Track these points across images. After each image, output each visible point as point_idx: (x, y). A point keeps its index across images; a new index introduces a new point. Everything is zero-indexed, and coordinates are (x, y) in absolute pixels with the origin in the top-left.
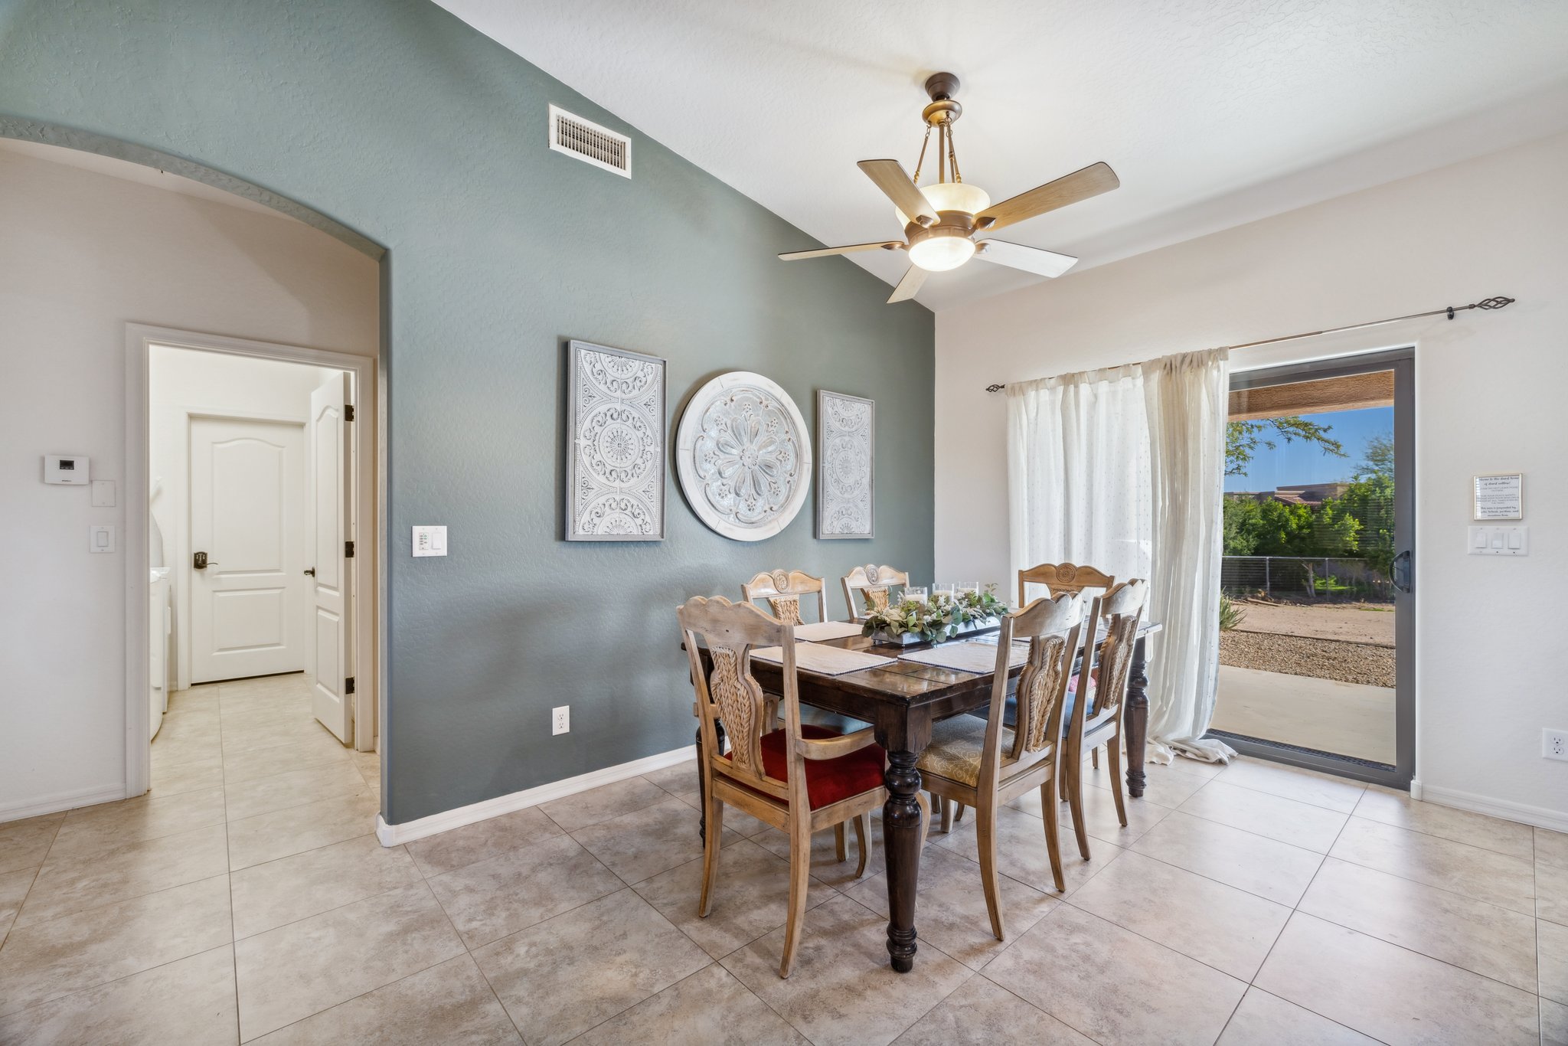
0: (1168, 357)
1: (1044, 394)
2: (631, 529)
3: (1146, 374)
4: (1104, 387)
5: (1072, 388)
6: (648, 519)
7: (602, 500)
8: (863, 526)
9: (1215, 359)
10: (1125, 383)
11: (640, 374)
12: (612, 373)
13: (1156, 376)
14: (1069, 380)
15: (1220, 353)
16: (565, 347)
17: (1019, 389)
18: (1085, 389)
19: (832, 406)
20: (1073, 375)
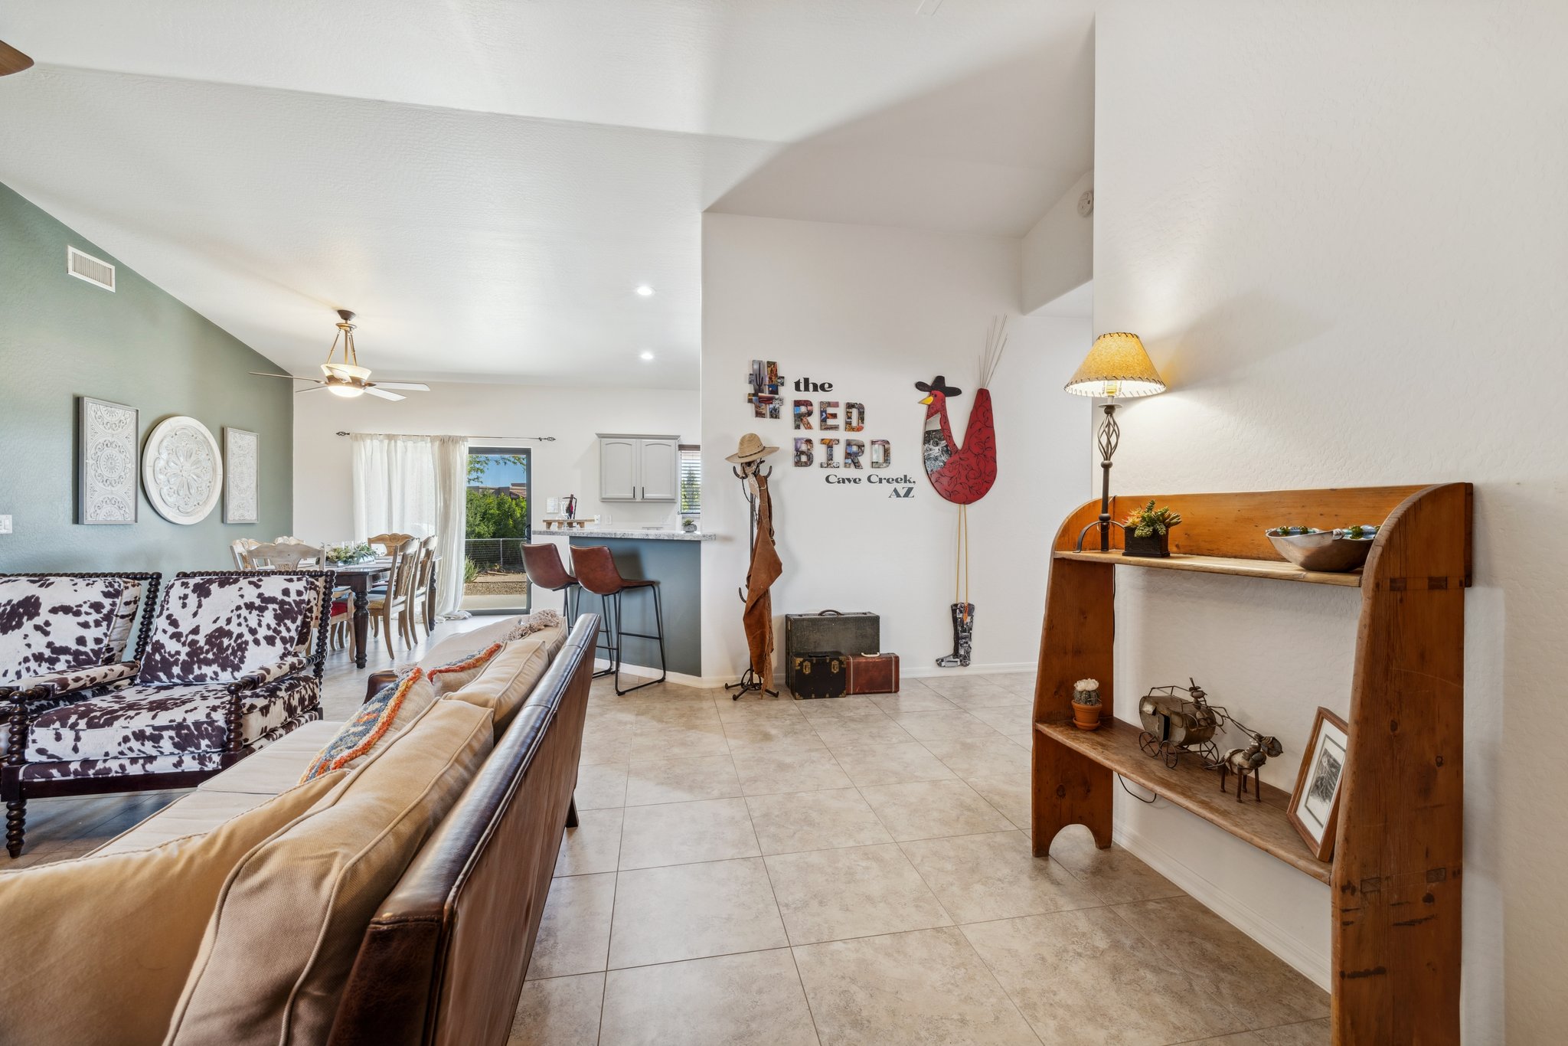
1: (376, 442)
2: (117, 516)
4: (410, 444)
5: (393, 441)
6: (127, 510)
7: (101, 499)
9: (463, 441)
10: (421, 444)
11: (123, 418)
12: (107, 418)
13: (437, 444)
15: (464, 439)
16: (78, 402)
18: (400, 443)
19: (232, 437)
20: (394, 435)
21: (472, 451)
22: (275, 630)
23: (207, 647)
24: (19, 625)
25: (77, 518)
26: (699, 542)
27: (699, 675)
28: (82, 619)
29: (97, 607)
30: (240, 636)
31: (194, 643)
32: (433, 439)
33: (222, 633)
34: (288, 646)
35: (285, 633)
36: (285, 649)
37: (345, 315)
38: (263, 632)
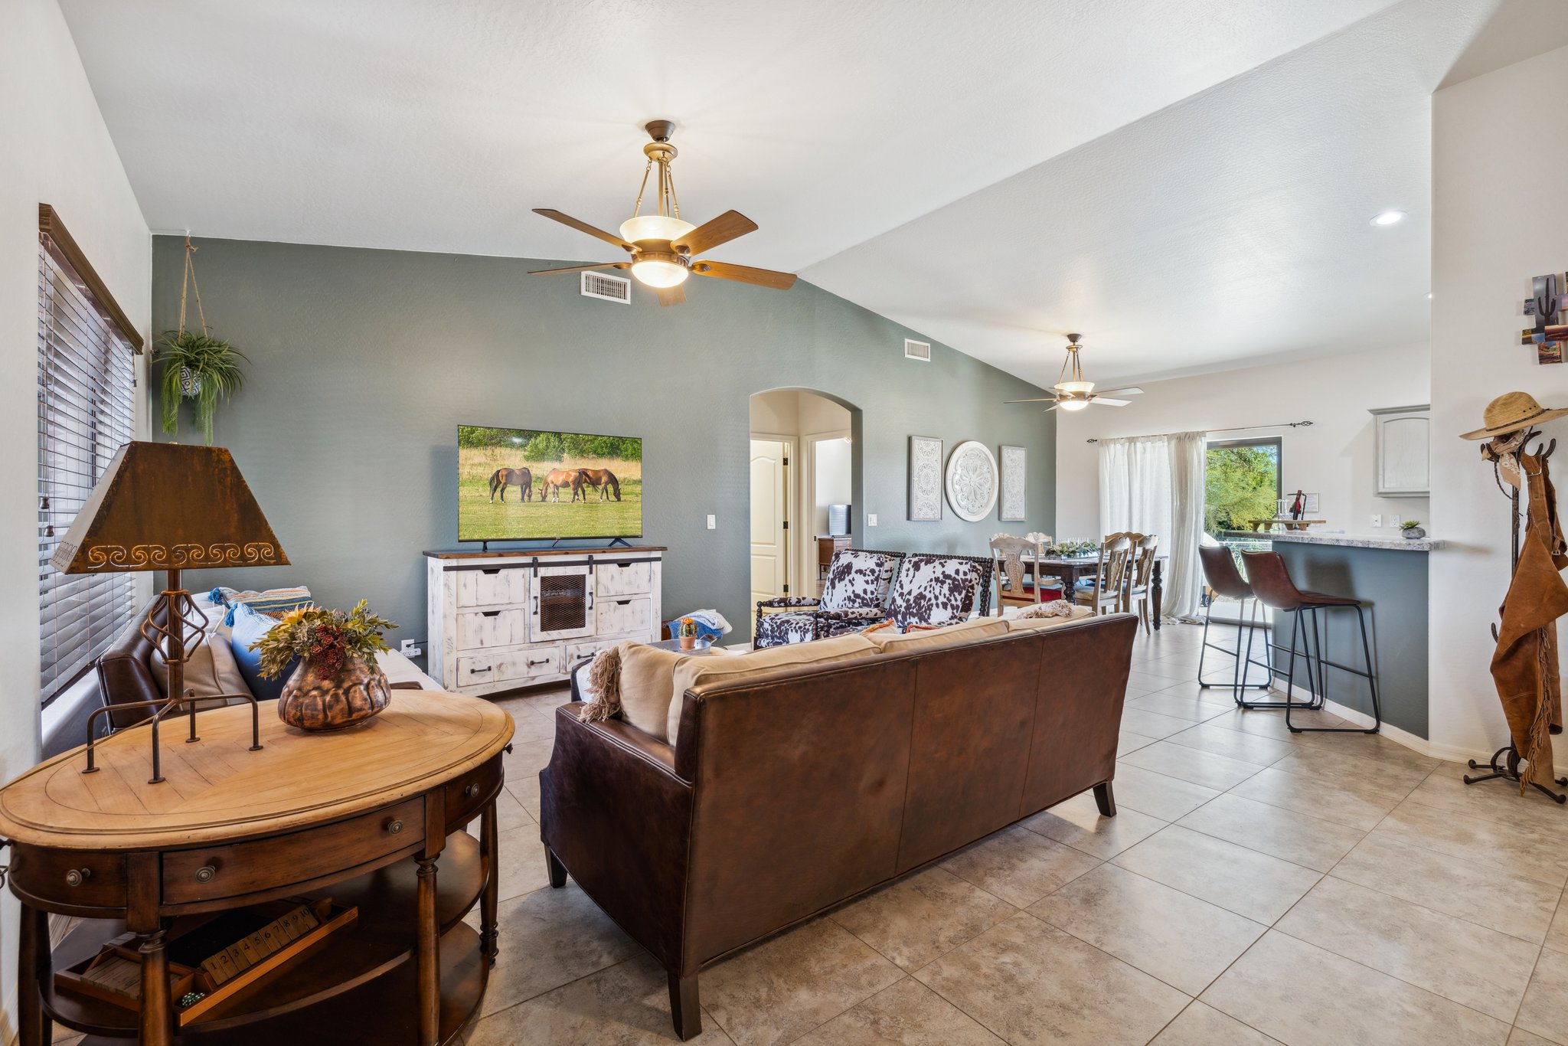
0: (1179, 434)
1: (1118, 446)
3: (1169, 441)
4: (1149, 445)
8: (1021, 515)
9: (1200, 437)
10: (1159, 444)
12: (925, 449)
13: (1173, 442)
14: (1132, 440)
15: (1202, 434)
16: (910, 439)
17: (1106, 443)
18: (1139, 445)
19: (1007, 453)
20: (1134, 438)
21: (1210, 446)
22: (948, 599)
23: (914, 605)
24: (844, 579)
25: (909, 518)
26: (1427, 553)
27: (1426, 736)
28: (867, 578)
29: (873, 571)
30: (930, 599)
31: (909, 600)
32: (1170, 437)
33: (921, 596)
34: (955, 611)
35: (953, 602)
36: (953, 613)
37: (1073, 338)
38: (942, 599)
